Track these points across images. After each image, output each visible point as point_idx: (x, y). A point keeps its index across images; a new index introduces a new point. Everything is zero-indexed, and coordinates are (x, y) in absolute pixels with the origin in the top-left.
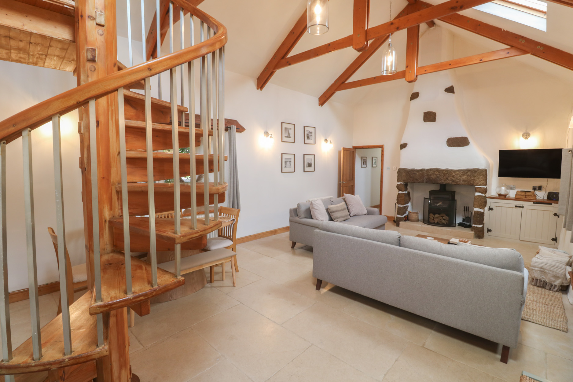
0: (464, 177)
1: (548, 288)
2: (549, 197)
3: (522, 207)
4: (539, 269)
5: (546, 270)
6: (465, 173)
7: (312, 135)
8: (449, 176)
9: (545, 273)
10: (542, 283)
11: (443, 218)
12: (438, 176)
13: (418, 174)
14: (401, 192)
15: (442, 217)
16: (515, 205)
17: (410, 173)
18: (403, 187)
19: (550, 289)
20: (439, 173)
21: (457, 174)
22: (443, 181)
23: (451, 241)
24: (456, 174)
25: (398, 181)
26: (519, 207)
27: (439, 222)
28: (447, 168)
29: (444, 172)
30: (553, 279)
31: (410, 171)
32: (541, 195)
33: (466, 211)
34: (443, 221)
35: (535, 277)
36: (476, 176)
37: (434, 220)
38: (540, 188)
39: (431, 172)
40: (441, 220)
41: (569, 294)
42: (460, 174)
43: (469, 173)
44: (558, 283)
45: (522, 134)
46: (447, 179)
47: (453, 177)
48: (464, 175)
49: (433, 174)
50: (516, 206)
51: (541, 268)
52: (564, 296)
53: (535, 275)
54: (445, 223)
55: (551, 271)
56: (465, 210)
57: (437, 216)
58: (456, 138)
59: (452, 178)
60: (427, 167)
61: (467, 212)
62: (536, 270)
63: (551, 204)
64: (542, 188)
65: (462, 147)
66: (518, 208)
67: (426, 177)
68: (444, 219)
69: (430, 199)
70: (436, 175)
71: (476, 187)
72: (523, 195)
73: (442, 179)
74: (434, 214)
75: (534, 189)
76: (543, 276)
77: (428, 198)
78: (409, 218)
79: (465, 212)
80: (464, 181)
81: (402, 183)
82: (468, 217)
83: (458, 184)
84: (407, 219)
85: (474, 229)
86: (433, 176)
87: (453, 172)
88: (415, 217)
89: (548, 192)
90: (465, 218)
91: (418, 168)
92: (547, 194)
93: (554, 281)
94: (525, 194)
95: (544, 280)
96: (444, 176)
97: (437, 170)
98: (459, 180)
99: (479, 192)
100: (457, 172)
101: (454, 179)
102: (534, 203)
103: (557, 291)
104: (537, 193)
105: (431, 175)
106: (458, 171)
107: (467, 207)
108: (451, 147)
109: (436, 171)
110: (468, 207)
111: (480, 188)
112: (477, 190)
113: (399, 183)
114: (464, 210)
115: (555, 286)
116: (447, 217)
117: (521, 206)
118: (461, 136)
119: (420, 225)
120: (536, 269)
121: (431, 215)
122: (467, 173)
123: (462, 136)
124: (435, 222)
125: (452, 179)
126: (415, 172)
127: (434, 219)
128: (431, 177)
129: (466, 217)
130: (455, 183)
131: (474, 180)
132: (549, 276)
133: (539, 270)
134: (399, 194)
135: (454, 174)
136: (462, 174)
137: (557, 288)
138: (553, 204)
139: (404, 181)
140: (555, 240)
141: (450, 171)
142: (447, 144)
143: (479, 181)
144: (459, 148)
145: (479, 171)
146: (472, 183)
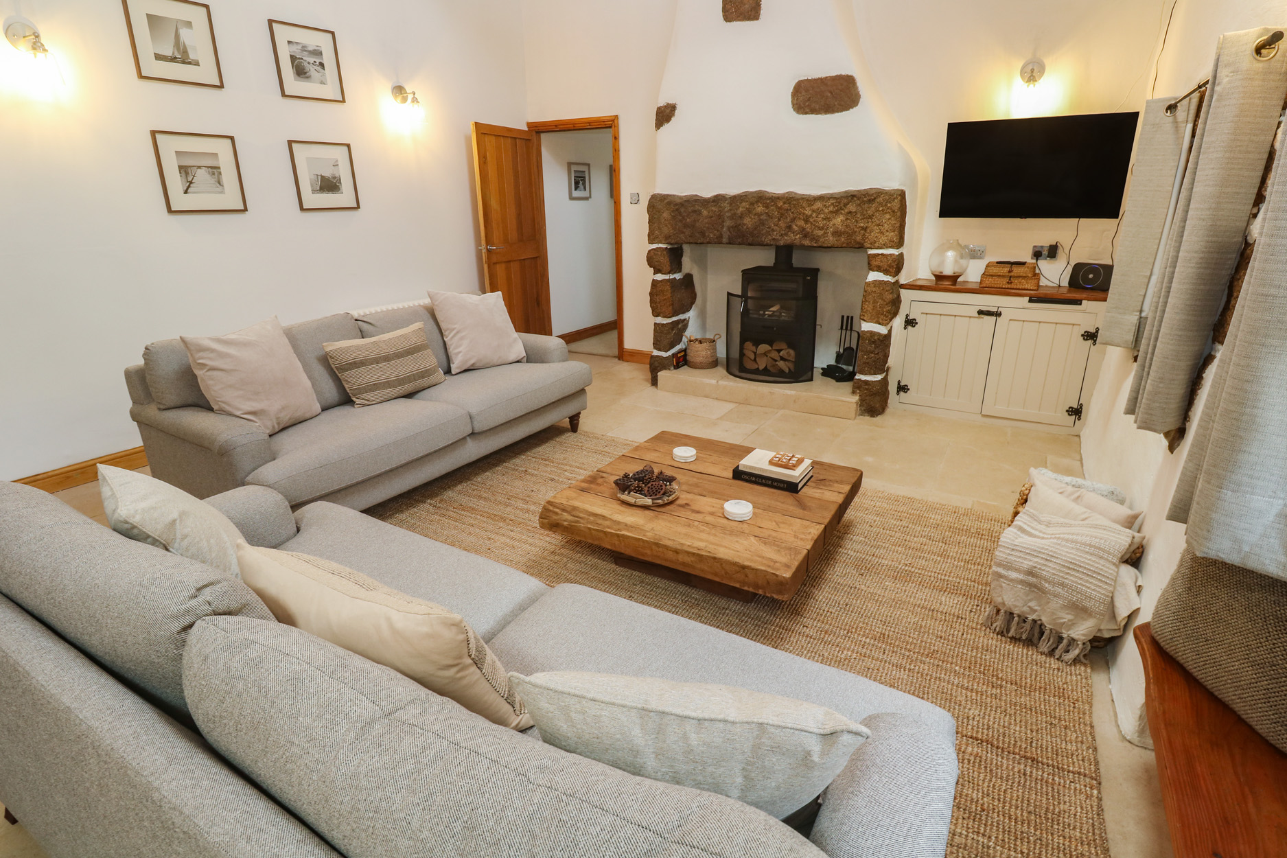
0: (838, 220)
1: (1044, 646)
2: (1074, 283)
3: (998, 314)
4: (1021, 577)
5: (1046, 580)
6: (842, 205)
7: (322, 65)
8: (793, 220)
9: (1043, 591)
10: (1027, 626)
11: (781, 353)
12: (762, 217)
13: (705, 213)
14: (660, 277)
15: (779, 351)
16: (978, 308)
17: (682, 210)
18: (665, 261)
19: (1051, 653)
20: (767, 207)
21: (819, 212)
22: (778, 237)
23: (744, 466)
24: (813, 211)
25: (651, 241)
26: (989, 313)
27: (768, 367)
28: (791, 189)
29: (780, 204)
30: (1066, 617)
31: (682, 205)
32: (1054, 274)
33: (846, 329)
34: (781, 364)
35: (1003, 604)
36: (871, 217)
37: (755, 360)
38: (1053, 252)
39: (744, 204)
40: (776, 361)
41: (1114, 673)
42: (826, 211)
43: (852, 207)
44: (1082, 631)
45: (1020, 64)
46: (789, 227)
47: (808, 219)
48: (837, 212)
49: (749, 211)
50: (981, 312)
51: (1030, 573)
52: (1098, 679)
53: (1005, 598)
54: (787, 371)
55: (1062, 585)
56: (844, 328)
57: (764, 348)
58: (821, 79)
59: (801, 223)
60: (732, 190)
61: (848, 332)
62: (1012, 580)
63: (1078, 302)
64: (1060, 251)
65: (836, 114)
66: (986, 318)
67: (728, 223)
68: (782, 359)
69: (744, 296)
70: (759, 215)
71: (871, 252)
72: (1003, 276)
73: (773, 230)
74: (757, 343)
75: (1037, 254)
76: (1032, 604)
77: (740, 294)
78: (688, 358)
79: (844, 332)
80: (836, 233)
81: (661, 245)
82: (850, 348)
83: (820, 244)
84: (682, 361)
85: (859, 388)
86: (747, 221)
87: (805, 204)
88: (704, 353)
89: (1073, 263)
90: (842, 351)
91: (708, 194)
92: (1070, 269)
93: (1071, 625)
94: (1010, 272)
95: (1034, 617)
96: (779, 220)
97: (761, 198)
98: (822, 232)
99: (879, 269)
100: (819, 205)
101: (808, 226)
102: (1030, 301)
103: (1076, 661)
104: (1045, 266)
105: (741, 217)
106: (821, 198)
107: (848, 317)
108: (806, 113)
109: (757, 202)
110: (852, 317)
111: (882, 254)
112: (874, 263)
113: (655, 246)
114: (842, 328)
115: (1072, 641)
116: (792, 352)
117: (995, 309)
118: (833, 74)
119: (718, 380)
120: (1013, 575)
121: (748, 345)
122: (845, 205)
123: (839, 73)
124: (758, 368)
125: (804, 229)
126: (697, 207)
127: (757, 359)
128: (745, 225)
129: (844, 350)
130: (811, 240)
131: (865, 229)
132: (1055, 604)
133: (1022, 582)
134: (655, 283)
135: (808, 212)
136: (831, 208)
137: (1077, 652)
138: (1083, 301)
139: (667, 239)
140: (1076, 412)
141: (798, 200)
142: (793, 105)
143: (881, 233)
144: (828, 116)
145: (880, 199)
146: (859, 238)
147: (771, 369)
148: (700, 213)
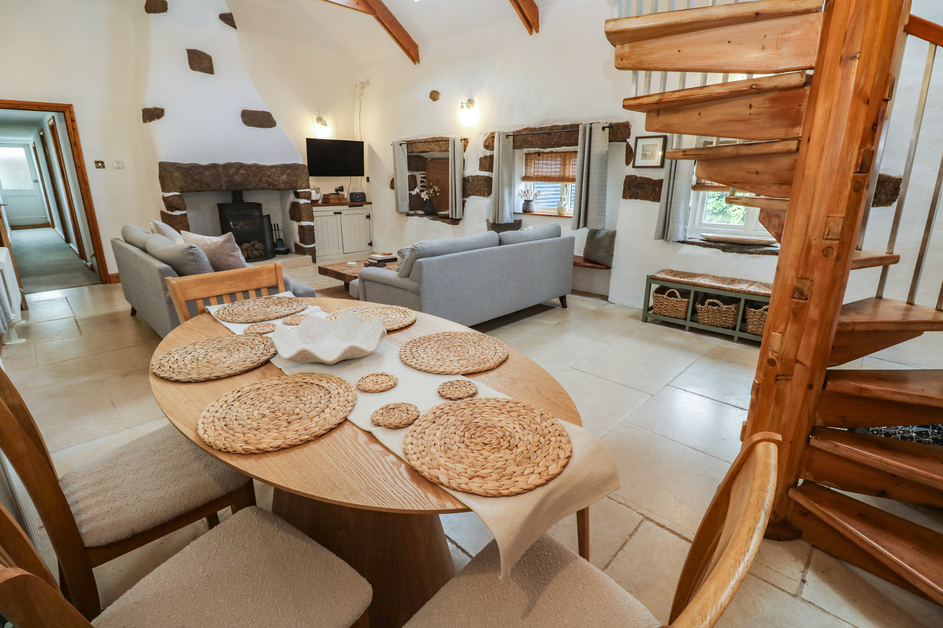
0: (284, 177)
3: (341, 213)
8: (262, 177)
11: (256, 246)
12: (245, 176)
13: (207, 173)
16: (334, 212)
17: (190, 172)
20: (246, 171)
21: (274, 173)
24: (272, 173)
25: (164, 191)
26: (338, 213)
27: (249, 255)
28: (255, 162)
29: (254, 169)
31: (190, 169)
33: (275, 230)
34: (256, 253)
36: (298, 176)
38: (342, 189)
39: (232, 169)
43: (289, 171)
45: (315, 118)
46: (260, 181)
47: (269, 177)
48: (282, 173)
49: (236, 172)
50: (335, 213)
54: (259, 255)
58: (255, 111)
59: (267, 179)
60: (221, 161)
61: (277, 232)
63: (362, 206)
64: (344, 188)
65: (266, 129)
66: (338, 215)
67: (224, 179)
68: (256, 249)
70: (243, 174)
71: (299, 191)
72: (336, 199)
73: (252, 182)
75: (336, 190)
79: (274, 232)
80: (284, 183)
81: (173, 193)
83: (277, 188)
85: (308, 251)
86: (237, 178)
87: (266, 170)
89: (349, 193)
90: (276, 242)
92: (350, 195)
94: (338, 197)
96: (254, 177)
98: (277, 183)
99: (304, 198)
100: (273, 170)
102: (349, 207)
104: (343, 194)
105: (233, 175)
106: (273, 167)
108: (251, 126)
109: (240, 168)
110: (277, 224)
111: (305, 192)
113: (168, 194)
114: (273, 230)
116: (261, 245)
117: (339, 211)
118: (261, 110)
122: (286, 170)
123: (263, 110)
125: (268, 181)
129: (277, 240)
130: (273, 186)
131: (296, 181)
135: (269, 173)
136: (280, 172)
139: (180, 190)
140: (370, 244)
141: (262, 167)
142: (243, 121)
143: (303, 182)
144: (262, 129)
145: (300, 168)
146: (294, 185)
147: (252, 257)
148: (203, 174)
